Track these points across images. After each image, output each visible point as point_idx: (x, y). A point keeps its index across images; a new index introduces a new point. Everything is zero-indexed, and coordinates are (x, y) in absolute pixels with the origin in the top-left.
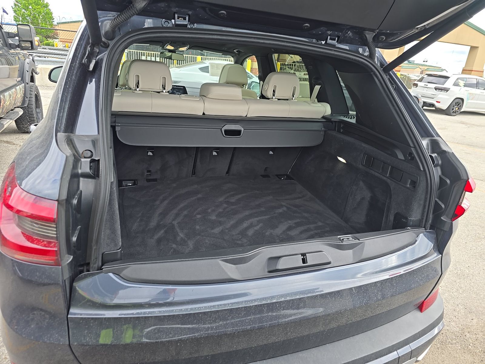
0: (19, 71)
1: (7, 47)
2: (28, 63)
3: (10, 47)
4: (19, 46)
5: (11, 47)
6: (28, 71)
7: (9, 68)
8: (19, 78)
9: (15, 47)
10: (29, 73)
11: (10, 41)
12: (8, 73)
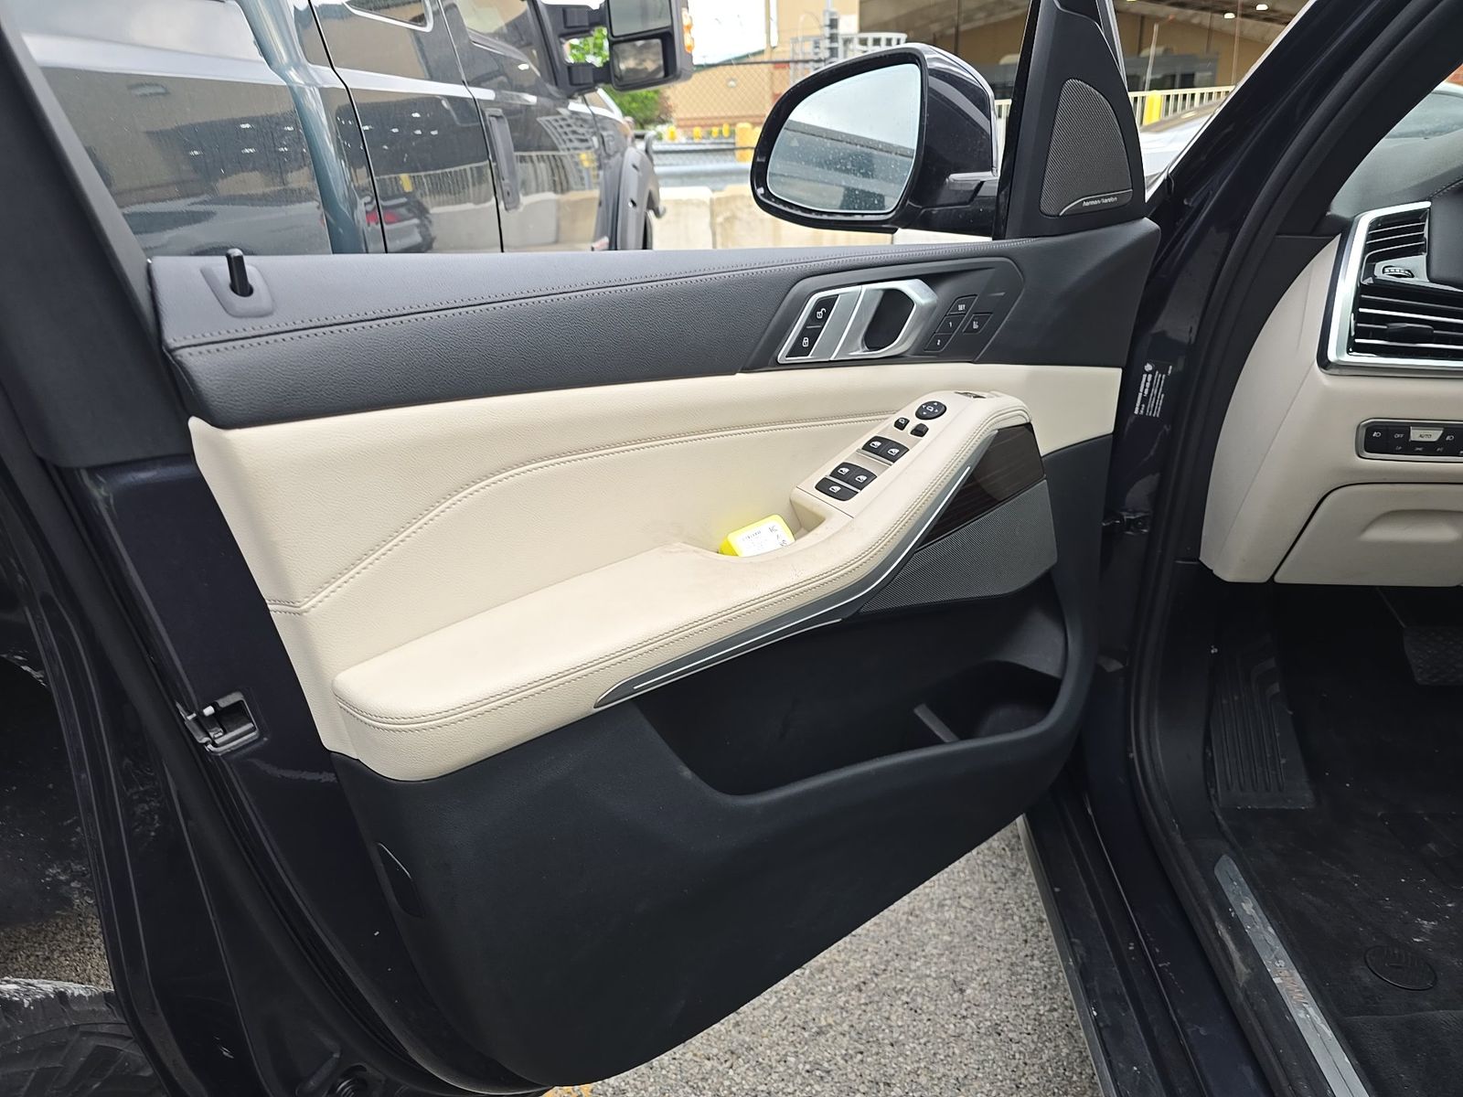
0: (600, 204)
1: (557, 84)
2: (637, 165)
3: (569, 86)
4: (605, 76)
5: (575, 81)
6: (634, 204)
7: (558, 202)
8: (602, 236)
9: (592, 81)
10: (638, 209)
11: (571, 51)
12: (553, 227)
